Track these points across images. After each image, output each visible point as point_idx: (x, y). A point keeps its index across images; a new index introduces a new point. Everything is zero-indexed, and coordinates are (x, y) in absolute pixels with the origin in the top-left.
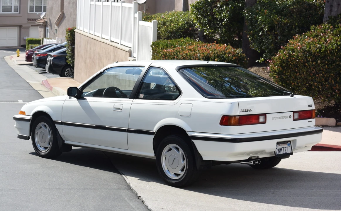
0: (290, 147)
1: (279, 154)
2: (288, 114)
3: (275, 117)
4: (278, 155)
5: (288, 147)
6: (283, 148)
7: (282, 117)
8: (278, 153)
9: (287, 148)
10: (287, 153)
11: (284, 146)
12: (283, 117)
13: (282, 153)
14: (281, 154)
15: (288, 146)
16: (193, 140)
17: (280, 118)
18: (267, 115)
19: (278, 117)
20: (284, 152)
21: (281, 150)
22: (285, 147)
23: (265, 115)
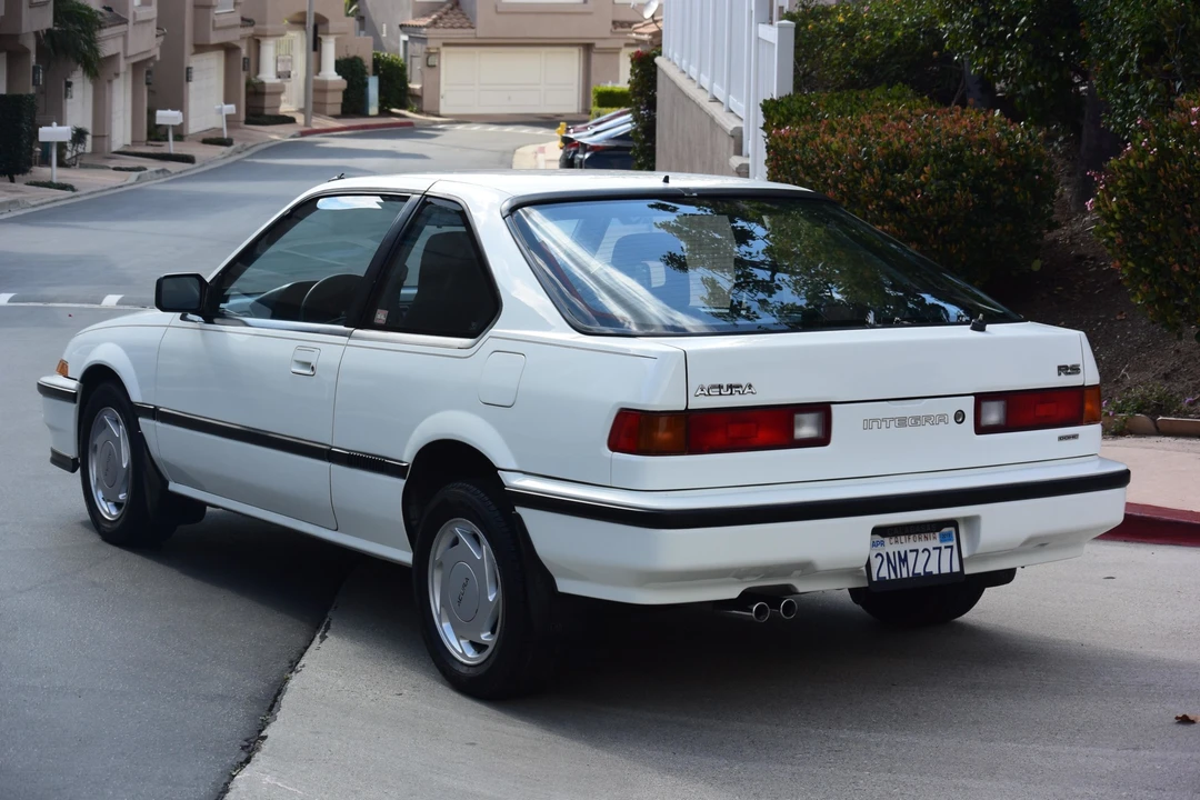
0: (951, 547)
1: (893, 577)
2: (953, 406)
3: (874, 420)
4: (882, 581)
5: (940, 548)
6: (917, 551)
7: (917, 419)
8: (884, 573)
9: (935, 554)
10: (936, 572)
11: (920, 545)
12: (917, 421)
13: (905, 575)
14: (902, 579)
15: (943, 545)
16: (519, 510)
17: (902, 422)
18: (833, 406)
19: (894, 419)
20: (919, 570)
21: (904, 560)
22: (925, 550)
23: (823, 410)
